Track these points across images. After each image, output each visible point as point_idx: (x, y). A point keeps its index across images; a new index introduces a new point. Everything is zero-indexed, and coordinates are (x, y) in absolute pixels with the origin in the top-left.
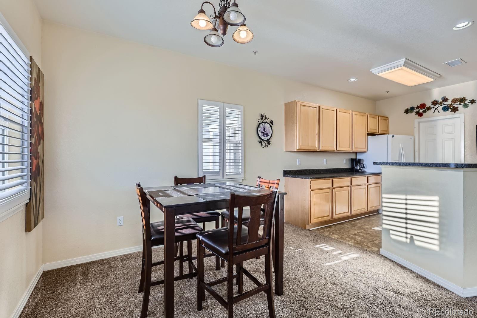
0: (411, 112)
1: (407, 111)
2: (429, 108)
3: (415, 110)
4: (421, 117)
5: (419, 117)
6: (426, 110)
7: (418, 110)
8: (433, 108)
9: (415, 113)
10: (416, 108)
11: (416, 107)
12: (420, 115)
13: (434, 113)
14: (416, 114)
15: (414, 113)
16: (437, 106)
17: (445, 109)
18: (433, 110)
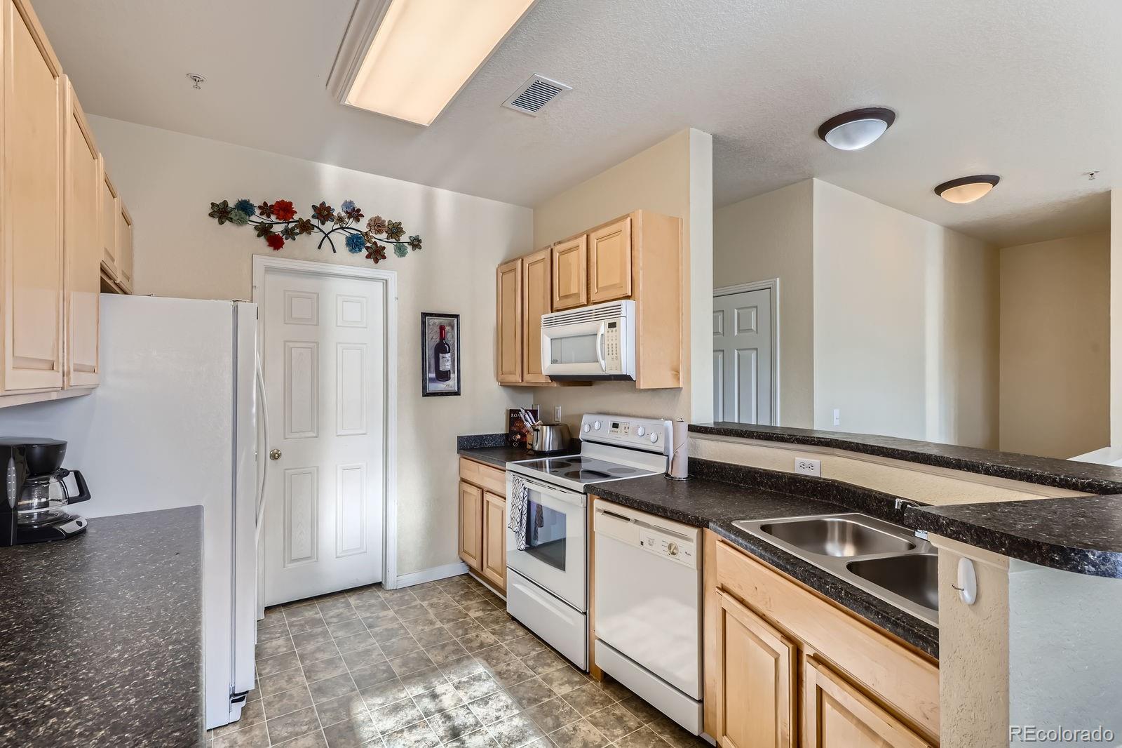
0: (242, 222)
1: (221, 212)
2: (306, 227)
3: (253, 218)
4: (276, 252)
5: (271, 249)
6: (293, 228)
7: (264, 219)
8: (316, 230)
9: (256, 228)
10: (258, 212)
11: (260, 207)
12: (276, 243)
13: (319, 247)
14: (259, 236)
15: (249, 230)
16: (329, 226)
17: (355, 243)
18: (316, 236)
